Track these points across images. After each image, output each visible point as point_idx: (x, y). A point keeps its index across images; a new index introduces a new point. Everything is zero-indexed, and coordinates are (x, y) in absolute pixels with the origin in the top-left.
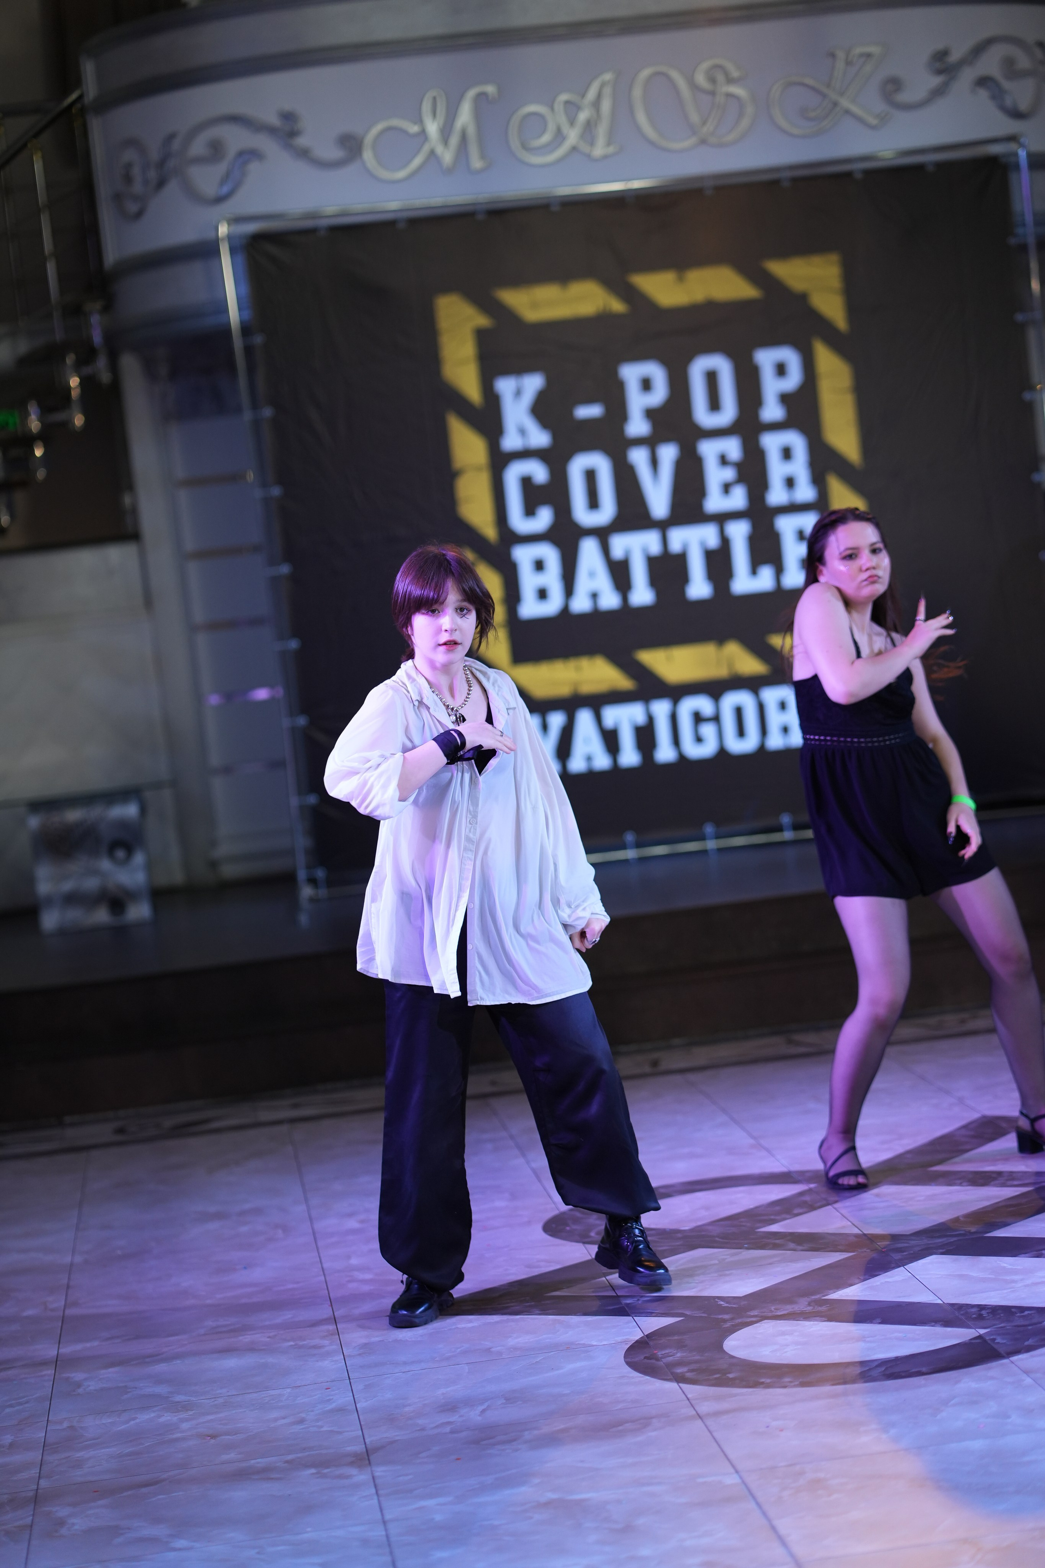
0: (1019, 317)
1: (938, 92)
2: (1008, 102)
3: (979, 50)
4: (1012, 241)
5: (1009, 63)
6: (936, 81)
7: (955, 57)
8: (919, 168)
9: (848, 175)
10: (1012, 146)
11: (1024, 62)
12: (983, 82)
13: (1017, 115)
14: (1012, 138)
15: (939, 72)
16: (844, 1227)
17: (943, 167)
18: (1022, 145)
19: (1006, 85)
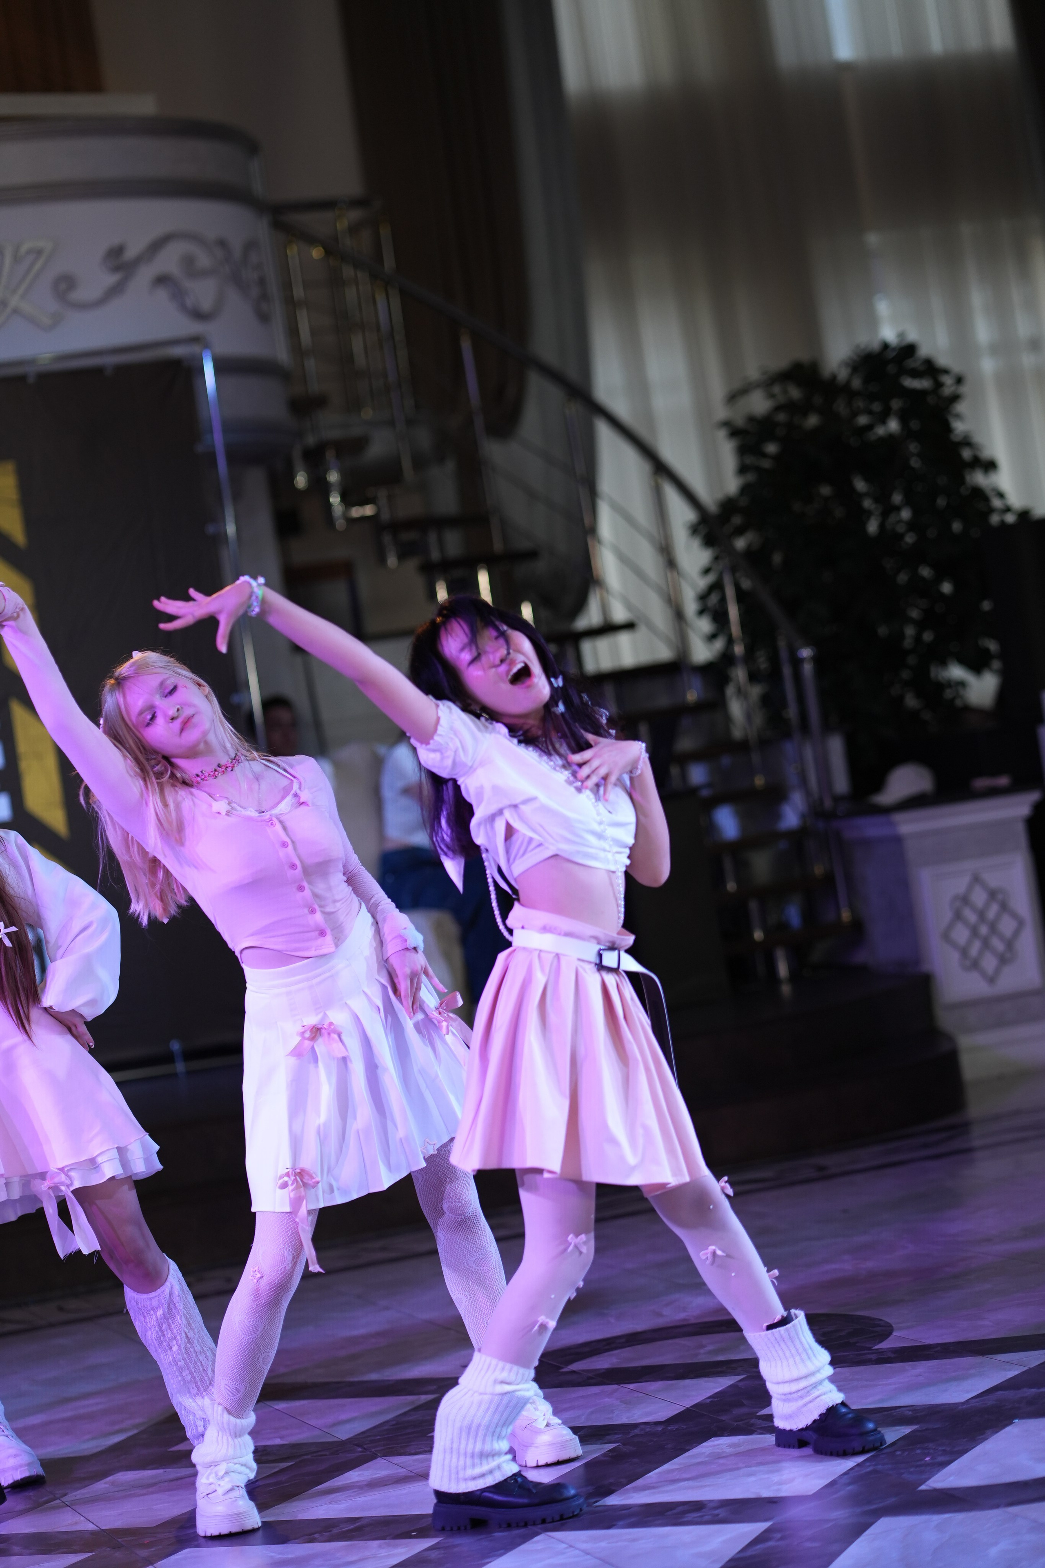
0: (211, 529)
1: (115, 291)
2: (189, 302)
3: (157, 246)
4: (200, 449)
5: (188, 262)
6: (112, 279)
7: (131, 253)
8: (98, 371)
9: (21, 379)
10: (195, 349)
11: (204, 260)
12: (162, 280)
13: (199, 315)
14: (195, 339)
15: (116, 269)
16: (76, 1523)
17: (123, 370)
18: (207, 346)
19: (188, 284)
